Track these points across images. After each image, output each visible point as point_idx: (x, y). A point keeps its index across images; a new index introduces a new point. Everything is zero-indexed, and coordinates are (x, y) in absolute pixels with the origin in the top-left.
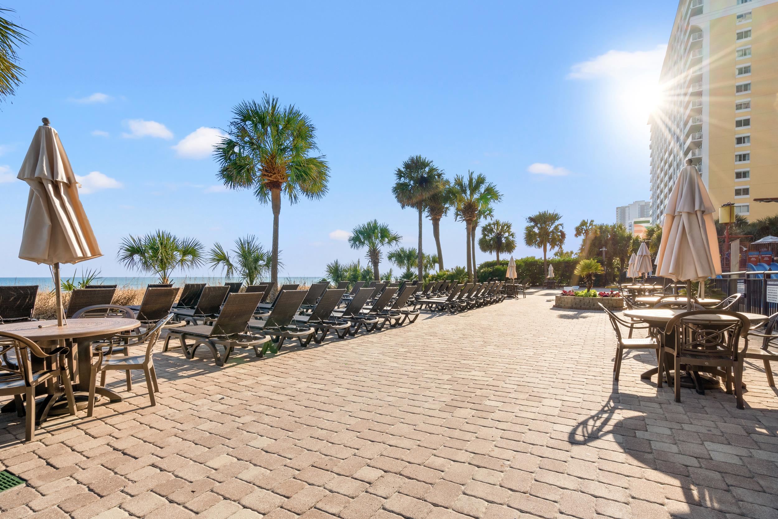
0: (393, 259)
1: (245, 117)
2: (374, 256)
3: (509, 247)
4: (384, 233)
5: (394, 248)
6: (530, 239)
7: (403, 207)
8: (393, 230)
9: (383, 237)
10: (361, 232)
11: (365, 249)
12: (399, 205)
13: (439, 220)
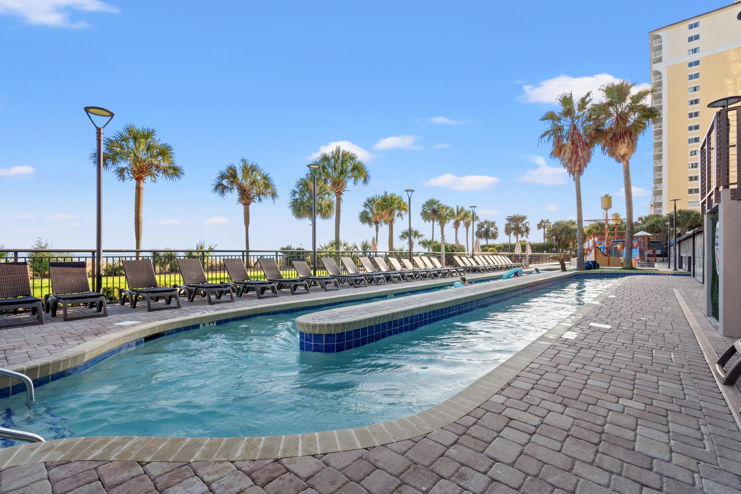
0: (421, 244)
1: (369, 201)
2: (411, 244)
3: (494, 236)
4: (416, 234)
5: (421, 239)
6: (508, 231)
7: (425, 221)
8: (420, 233)
9: (415, 235)
10: (405, 233)
11: (407, 240)
12: (423, 221)
13: (444, 226)
